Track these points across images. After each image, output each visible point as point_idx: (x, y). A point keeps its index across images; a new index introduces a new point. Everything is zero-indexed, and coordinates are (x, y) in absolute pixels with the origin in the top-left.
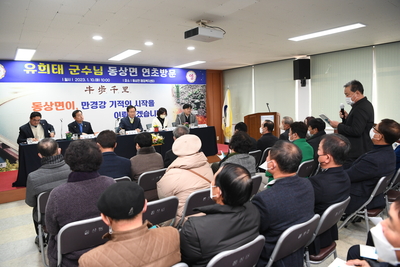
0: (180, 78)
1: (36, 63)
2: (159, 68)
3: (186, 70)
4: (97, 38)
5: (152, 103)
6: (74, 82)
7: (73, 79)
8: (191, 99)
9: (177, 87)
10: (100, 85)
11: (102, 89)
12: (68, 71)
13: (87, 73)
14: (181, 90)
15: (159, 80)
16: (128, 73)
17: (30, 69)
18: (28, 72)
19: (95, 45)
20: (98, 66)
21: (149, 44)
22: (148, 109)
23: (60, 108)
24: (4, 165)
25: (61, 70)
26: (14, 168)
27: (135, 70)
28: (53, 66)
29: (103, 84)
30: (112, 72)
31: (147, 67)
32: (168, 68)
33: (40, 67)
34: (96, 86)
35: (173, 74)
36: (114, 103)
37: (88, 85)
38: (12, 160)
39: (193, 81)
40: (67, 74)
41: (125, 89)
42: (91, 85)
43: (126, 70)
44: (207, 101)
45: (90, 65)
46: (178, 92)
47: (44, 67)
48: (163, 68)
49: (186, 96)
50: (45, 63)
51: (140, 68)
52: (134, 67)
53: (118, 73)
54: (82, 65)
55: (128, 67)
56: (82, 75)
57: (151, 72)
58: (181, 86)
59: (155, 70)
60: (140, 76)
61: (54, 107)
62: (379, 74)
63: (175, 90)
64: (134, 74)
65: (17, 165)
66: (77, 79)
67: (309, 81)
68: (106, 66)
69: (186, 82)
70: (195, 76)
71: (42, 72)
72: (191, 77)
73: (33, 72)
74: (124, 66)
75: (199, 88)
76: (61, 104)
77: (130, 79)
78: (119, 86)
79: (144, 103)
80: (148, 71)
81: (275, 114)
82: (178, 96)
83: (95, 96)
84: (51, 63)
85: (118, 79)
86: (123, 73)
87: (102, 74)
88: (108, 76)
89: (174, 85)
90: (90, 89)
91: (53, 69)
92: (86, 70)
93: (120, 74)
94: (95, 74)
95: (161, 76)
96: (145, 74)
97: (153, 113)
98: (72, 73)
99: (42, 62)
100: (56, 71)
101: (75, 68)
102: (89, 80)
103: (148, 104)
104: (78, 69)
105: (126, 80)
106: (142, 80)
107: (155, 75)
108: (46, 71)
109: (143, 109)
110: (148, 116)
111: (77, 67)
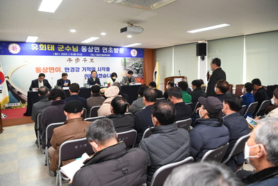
0: (127, 54)
1: (38, 43)
2: (113, 47)
3: (131, 49)
4: (73, 31)
5: (108, 69)
7: (60, 54)
8: (134, 67)
9: (125, 59)
10: (76, 57)
11: (77, 60)
12: (57, 48)
13: (68, 50)
14: (127, 61)
15: (113, 55)
16: (94, 50)
17: (35, 48)
18: (33, 49)
19: (72, 34)
20: (75, 46)
21: (103, 34)
22: (106, 73)
23: (52, 71)
24: (19, 104)
25: (53, 48)
26: (25, 106)
27: (98, 49)
29: (78, 57)
30: (84, 50)
31: (105, 47)
32: (119, 47)
33: (40, 46)
34: (73, 58)
35: (122, 51)
36: (84, 69)
37: (69, 57)
38: (23, 102)
39: (135, 55)
40: (56, 50)
41: (92, 60)
42: (71, 57)
43: (92, 48)
44: (144, 68)
45: (71, 45)
46: (125, 62)
47: (43, 46)
48: (115, 47)
49: (130, 65)
50: (44, 44)
51: (101, 47)
52: (98, 46)
53: (87, 50)
54: (65, 45)
55: (94, 46)
56: (65, 51)
57: (108, 49)
58: (127, 58)
59: (111, 49)
60: (101, 52)
61: (48, 70)
62: (247, 54)
63: (123, 61)
64: (97, 51)
65: (26, 104)
66: (62, 54)
67: (206, 57)
68: (80, 46)
69: (131, 56)
70: (136, 52)
71: (42, 49)
72: (134, 53)
73: (37, 49)
74: (91, 46)
75: (139, 60)
76: (53, 69)
77: (94, 53)
78: (88, 58)
79: (104, 69)
80: (106, 49)
81: (183, 77)
82: (125, 65)
83: (73, 64)
84: (47, 44)
85: (87, 54)
86: (91, 50)
87: (77, 50)
88: (81, 52)
89: (123, 58)
90: (70, 60)
91: (48, 47)
92: (68, 48)
93: (89, 51)
94: (73, 50)
95: (115, 52)
96: (104, 51)
97: (109, 76)
98: (59, 50)
99: (42, 43)
100: (50, 49)
101: (61, 47)
102: (70, 54)
103: (106, 70)
104: (63, 48)
105: (92, 55)
106: (102, 55)
107: (111, 52)
108: (44, 49)
109: (103, 72)
110: (106, 77)
111: (63, 46)
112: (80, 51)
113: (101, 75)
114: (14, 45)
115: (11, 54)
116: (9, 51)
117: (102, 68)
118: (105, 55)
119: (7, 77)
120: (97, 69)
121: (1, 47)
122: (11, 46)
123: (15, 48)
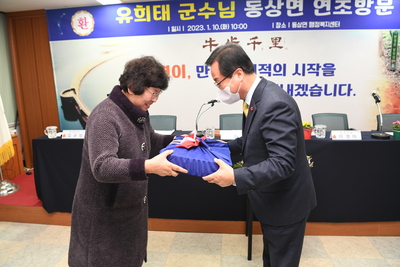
1: (132, 5)
5: (329, 69)
6: (186, 32)
7: (185, 27)
9: (395, 36)
10: (229, 35)
12: (177, 13)
13: (207, 17)
16: (284, 9)
17: (123, 16)
18: (121, 22)
20: (226, 1)
22: (321, 80)
25: (166, 14)
27: (299, 4)
28: (155, 7)
29: (234, 34)
30: (253, 11)
33: (136, 11)
37: (207, 36)
40: (175, 19)
41: (276, 41)
42: (213, 35)
43: (280, 4)
46: (394, 47)
47: (143, 10)
50: (144, 4)
53: (264, 12)
54: (199, 3)
56: (199, 20)
57: (333, 5)
59: (343, 2)
60: (309, 15)
63: (388, 41)
64: (296, 11)
66: (190, 28)
71: (140, 19)
77: (286, 21)
78: (265, 36)
79: (314, 68)
82: (393, 56)
84: (150, 3)
85: (262, 24)
86: (274, 12)
87: (233, 15)
88: (245, 19)
89: (386, 32)
90: (211, 43)
91: (155, 13)
92: (206, 11)
93: (268, 14)
94: (222, 16)
95: (357, 12)
96: (321, 11)
97: (330, 90)
98: (182, 17)
99: (140, 4)
100: (159, 16)
101: (188, 8)
102: (211, 27)
103: (321, 72)
104: (193, 10)
105: (278, 25)
106: (312, 24)
107: (343, 12)
108: (145, 17)
109: (310, 80)
110: (319, 94)
111: (192, 5)
112: (241, 17)
113: (304, 87)
114: (83, 15)
115: (78, 37)
116: (72, 29)
117: (307, 67)
118: (322, 24)
119: (73, 90)
120: (290, 69)
121: (58, 23)
122: (76, 19)
123: (83, 23)
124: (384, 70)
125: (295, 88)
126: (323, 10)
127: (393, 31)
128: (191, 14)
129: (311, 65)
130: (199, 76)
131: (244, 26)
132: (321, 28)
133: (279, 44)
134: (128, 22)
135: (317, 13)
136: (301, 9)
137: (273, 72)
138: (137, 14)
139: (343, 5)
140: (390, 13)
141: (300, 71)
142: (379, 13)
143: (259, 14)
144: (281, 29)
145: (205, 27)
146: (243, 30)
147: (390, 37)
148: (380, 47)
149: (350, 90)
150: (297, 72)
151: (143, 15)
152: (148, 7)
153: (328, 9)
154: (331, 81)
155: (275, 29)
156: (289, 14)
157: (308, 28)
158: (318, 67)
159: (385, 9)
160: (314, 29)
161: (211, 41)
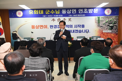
0: (101, 13)
1: (33, 10)
2: (88, 9)
3: (104, 8)
5: (83, 26)
6: (47, 17)
7: (47, 16)
8: (107, 24)
9: (99, 18)
10: (58, 18)
11: (59, 20)
13: (53, 13)
14: (100, 19)
15: (88, 15)
16: (71, 12)
17: (31, 12)
18: (30, 14)
20: (57, 9)
22: (81, 29)
23: (42, 28)
25: (42, 12)
27: (75, 11)
28: (39, 11)
29: (59, 18)
30: (64, 12)
31: (81, 9)
32: (93, 8)
33: (34, 11)
34: (56, 18)
37: (53, 18)
39: (109, 14)
40: (44, 14)
41: (70, 19)
42: (54, 18)
43: (70, 10)
44: (119, 25)
45: (54, 10)
46: (99, 20)
48: (90, 8)
49: (104, 22)
50: (36, 10)
51: (77, 9)
52: (75, 9)
53: (67, 12)
54: (51, 10)
55: (71, 9)
56: (51, 14)
57: (83, 11)
58: (101, 17)
59: (86, 10)
60: (77, 13)
63: (97, 19)
64: (74, 12)
68: (61, 10)
69: (105, 15)
70: (110, 11)
71: (35, 13)
72: (108, 12)
74: (69, 9)
75: (113, 18)
76: (42, 26)
77: (72, 15)
78: (67, 18)
79: (79, 26)
82: (99, 23)
83: (56, 23)
84: (38, 10)
86: (69, 12)
87: (59, 13)
88: (62, 14)
89: (97, 17)
90: (54, 20)
91: (39, 12)
92: (52, 12)
93: (68, 13)
94: (56, 13)
95: (89, 12)
96: (80, 12)
97: (84, 31)
98: (46, 13)
99: (35, 9)
100: (40, 13)
101: (48, 11)
102: (54, 16)
103: (81, 27)
104: (49, 11)
105: (70, 15)
106: (78, 15)
107: (86, 12)
108: (37, 13)
109: (79, 29)
110: (81, 32)
111: (49, 10)
113: (77, 31)
114: (19, 11)
115: (18, 17)
116: (16, 15)
117: (78, 26)
118: (81, 15)
119: (16, 31)
120: (73, 26)
121: (12, 13)
122: (17, 13)
123: (20, 14)
124: (97, 26)
125: (75, 31)
126: (81, 12)
127: (98, 17)
128: (49, 12)
129: (79, 25)
130: (51, 28)
131: (62, 16)
132: (81, 16)
133: (71, 20)
134: (32, 14)
135: (79, 13)
136: (76, 12)
137: (69, 27)
138: (34, 12)
139: (86, 11)
140: (97, 12)
141: (76, 27)
142: (94, 12)
143: (65, 13)
144: (71, 16)
145: (52, 16)
146: (62, 17)
147: (97, 18)
148: (95, 21)
149: (88, 31)
150: (75, 27)
151: (36, 12)
152: (37, 11)
153: (82, 11)
154: (84, 29)
155: (69, 16)
156: (73, 13)
157: (77, 16)
158: (80, 25)
159: (96, 11)
160: (79, 16)
161: (54, 19)
